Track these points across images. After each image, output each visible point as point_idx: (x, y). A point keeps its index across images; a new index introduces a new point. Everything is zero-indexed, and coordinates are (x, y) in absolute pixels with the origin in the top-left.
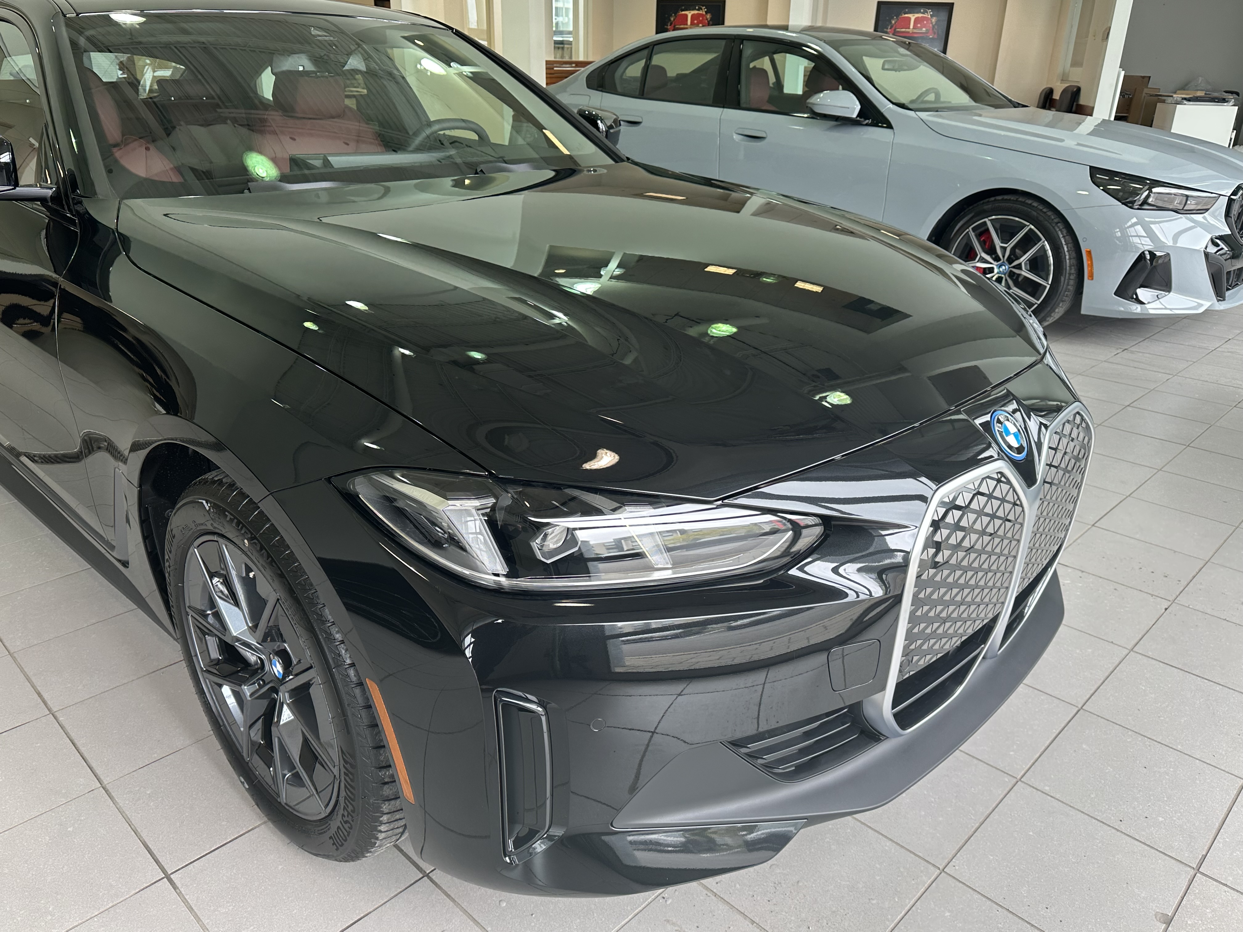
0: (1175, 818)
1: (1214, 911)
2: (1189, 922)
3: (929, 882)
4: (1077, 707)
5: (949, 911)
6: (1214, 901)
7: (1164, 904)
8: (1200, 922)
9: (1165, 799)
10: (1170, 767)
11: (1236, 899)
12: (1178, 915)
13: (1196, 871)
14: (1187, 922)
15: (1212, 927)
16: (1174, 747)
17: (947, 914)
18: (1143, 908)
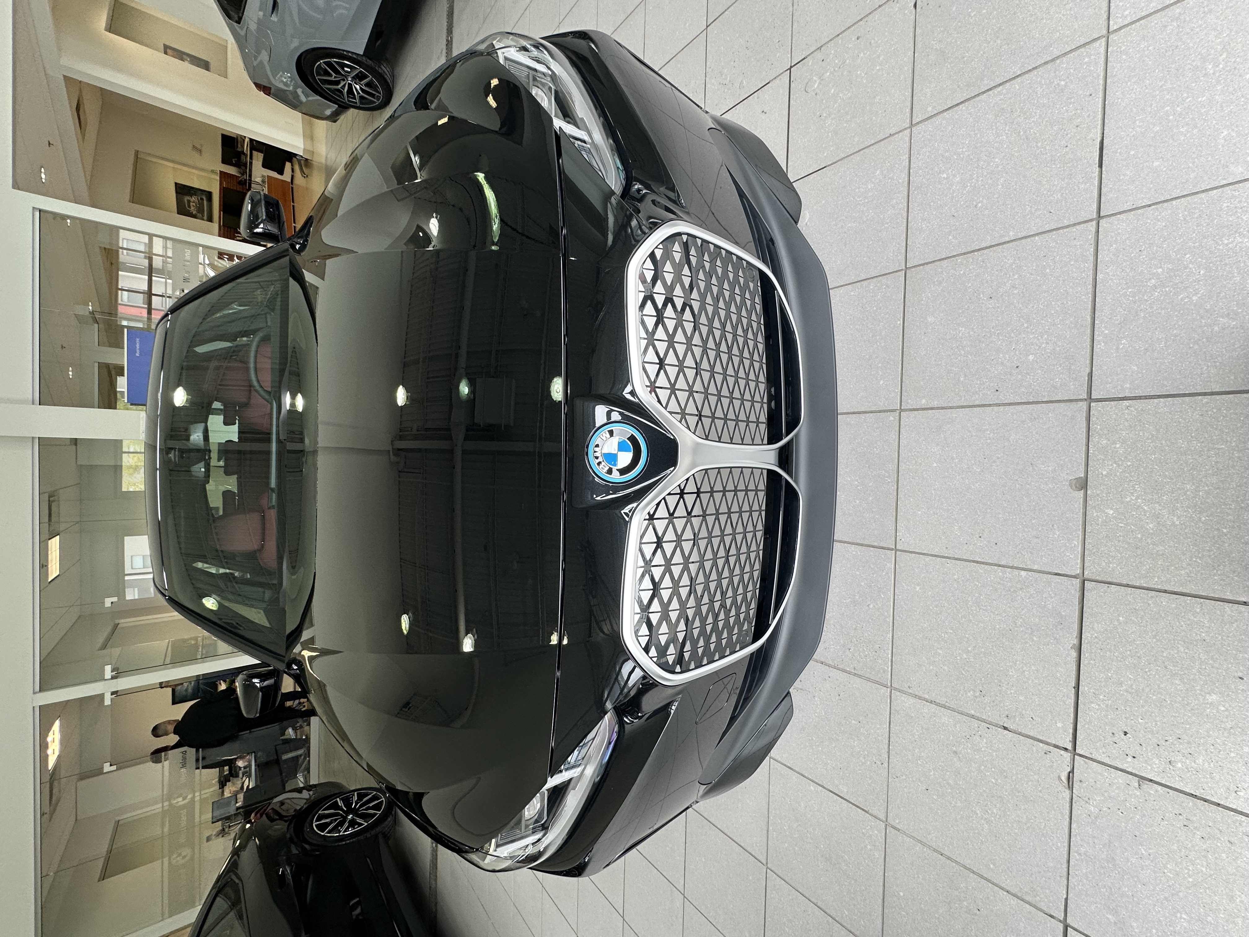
0: (1043, 346)
1: (1124, 442)
2: (1104, 473)
3: (893, 566)
4: (902, 270)
5: (918, 585)
6: (1121, 429)
7: (1073, 467)
8: (1115, 465)
9: (1026, 325)
10: (1013, 275)
11: (1142, 410)
12: (1091, 470)
13: (1089, 401)
14: (1102, 474)
15: (1129, 463)
16: (1007, 239)
17: (918, 588)
18: (1056, 484)
